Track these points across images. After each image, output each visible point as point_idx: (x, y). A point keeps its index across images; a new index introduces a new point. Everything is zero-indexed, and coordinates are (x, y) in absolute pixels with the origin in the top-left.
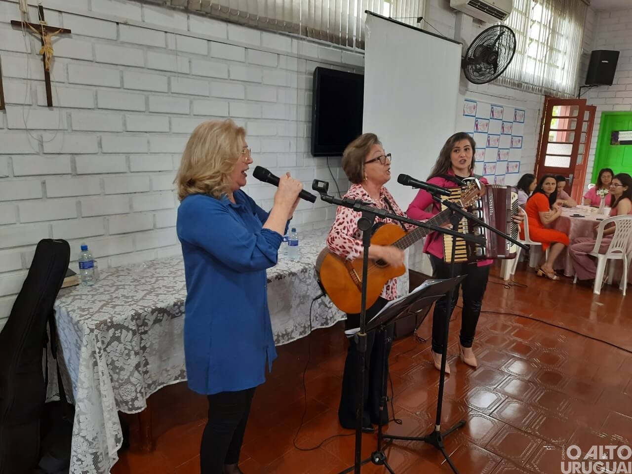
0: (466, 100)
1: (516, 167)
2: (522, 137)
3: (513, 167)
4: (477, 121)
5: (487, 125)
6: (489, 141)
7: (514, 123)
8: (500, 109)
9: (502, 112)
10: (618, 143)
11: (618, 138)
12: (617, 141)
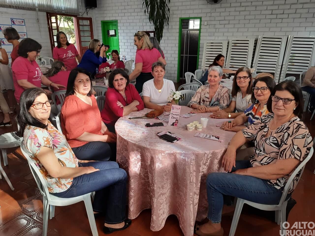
10: (110, 36)
11: (109, 34)
12: (109, 35)
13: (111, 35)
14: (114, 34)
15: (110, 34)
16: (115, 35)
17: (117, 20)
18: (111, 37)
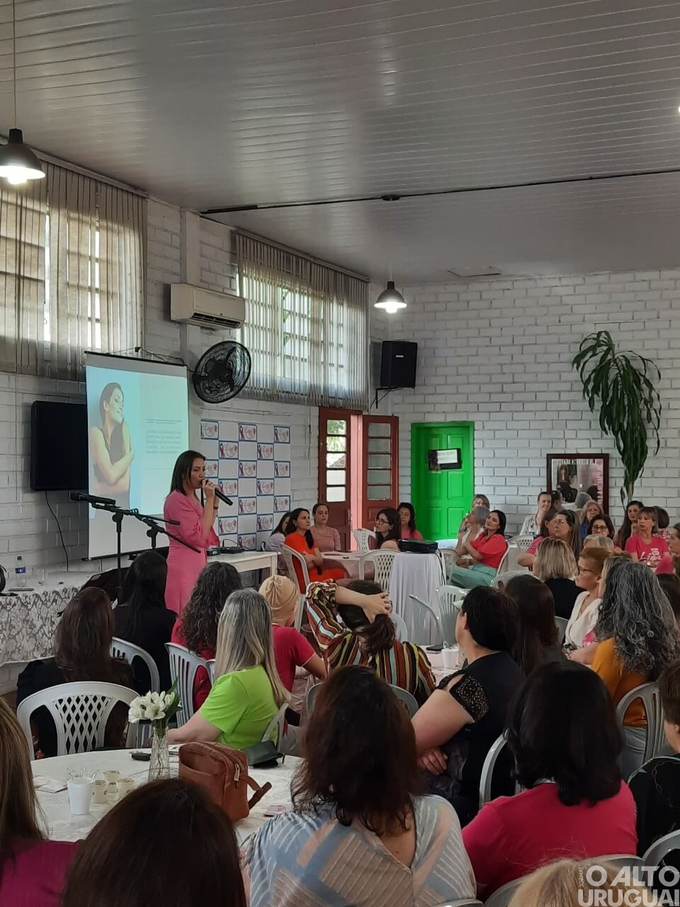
0: (202, 420)
1: (286, 503)
2: (289, 462)
3: (282, 503)
4: (221, 444)
5: (235, 450)
6: (241, 469)
7: (275, 444)
8: (251, 428)
9: (255, 431)
10: (439, 468)
11: (437, 461)
12: (436, 464)
13: (441, 464)
14: (456, 461)
15: (439, 462)
16: (458, 466)
17: (473, 423)
18: (442, 469)
